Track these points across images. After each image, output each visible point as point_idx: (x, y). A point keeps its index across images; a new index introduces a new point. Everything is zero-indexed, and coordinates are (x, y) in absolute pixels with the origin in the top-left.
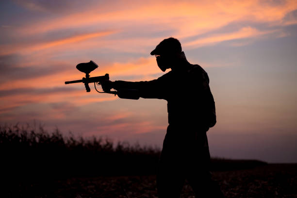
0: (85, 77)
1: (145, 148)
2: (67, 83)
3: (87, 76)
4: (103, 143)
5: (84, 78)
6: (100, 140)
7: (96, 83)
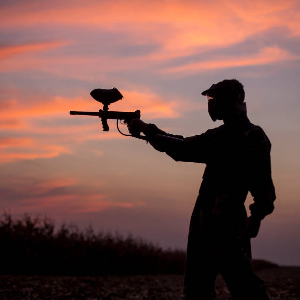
0: (102, 109)
1: (101, 235)
3: (106, 108)
4: (40, 225)
5: (100, 110)
6: (36, 221)
7: (119, 120)
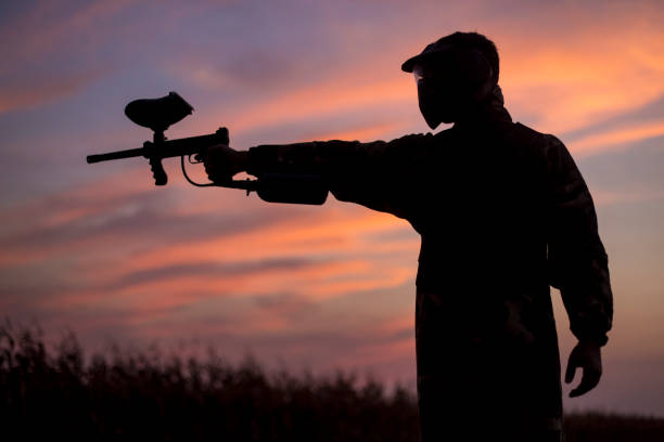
0: (152, 141)
2: (92, 159)
3: (159, 136)
6: (354, 378)
7: (186, 157)
